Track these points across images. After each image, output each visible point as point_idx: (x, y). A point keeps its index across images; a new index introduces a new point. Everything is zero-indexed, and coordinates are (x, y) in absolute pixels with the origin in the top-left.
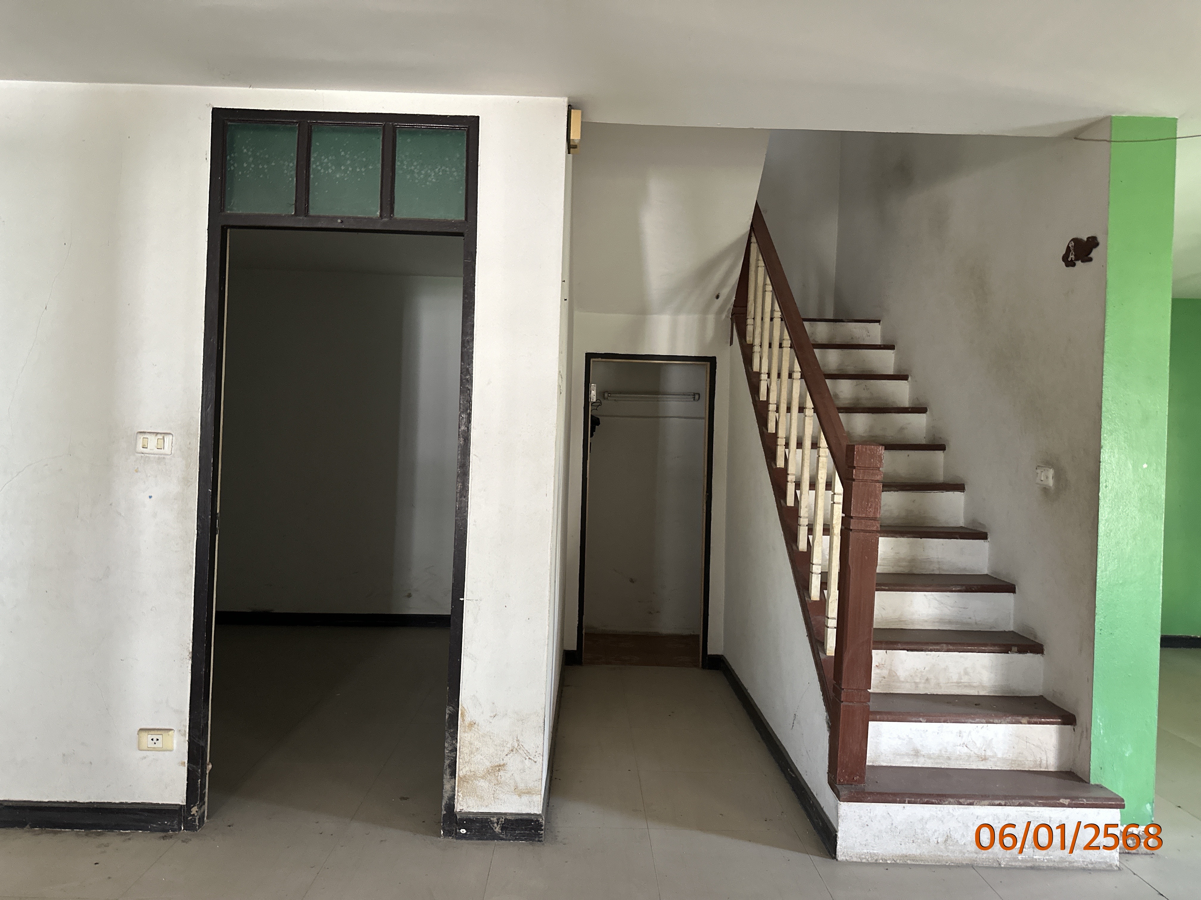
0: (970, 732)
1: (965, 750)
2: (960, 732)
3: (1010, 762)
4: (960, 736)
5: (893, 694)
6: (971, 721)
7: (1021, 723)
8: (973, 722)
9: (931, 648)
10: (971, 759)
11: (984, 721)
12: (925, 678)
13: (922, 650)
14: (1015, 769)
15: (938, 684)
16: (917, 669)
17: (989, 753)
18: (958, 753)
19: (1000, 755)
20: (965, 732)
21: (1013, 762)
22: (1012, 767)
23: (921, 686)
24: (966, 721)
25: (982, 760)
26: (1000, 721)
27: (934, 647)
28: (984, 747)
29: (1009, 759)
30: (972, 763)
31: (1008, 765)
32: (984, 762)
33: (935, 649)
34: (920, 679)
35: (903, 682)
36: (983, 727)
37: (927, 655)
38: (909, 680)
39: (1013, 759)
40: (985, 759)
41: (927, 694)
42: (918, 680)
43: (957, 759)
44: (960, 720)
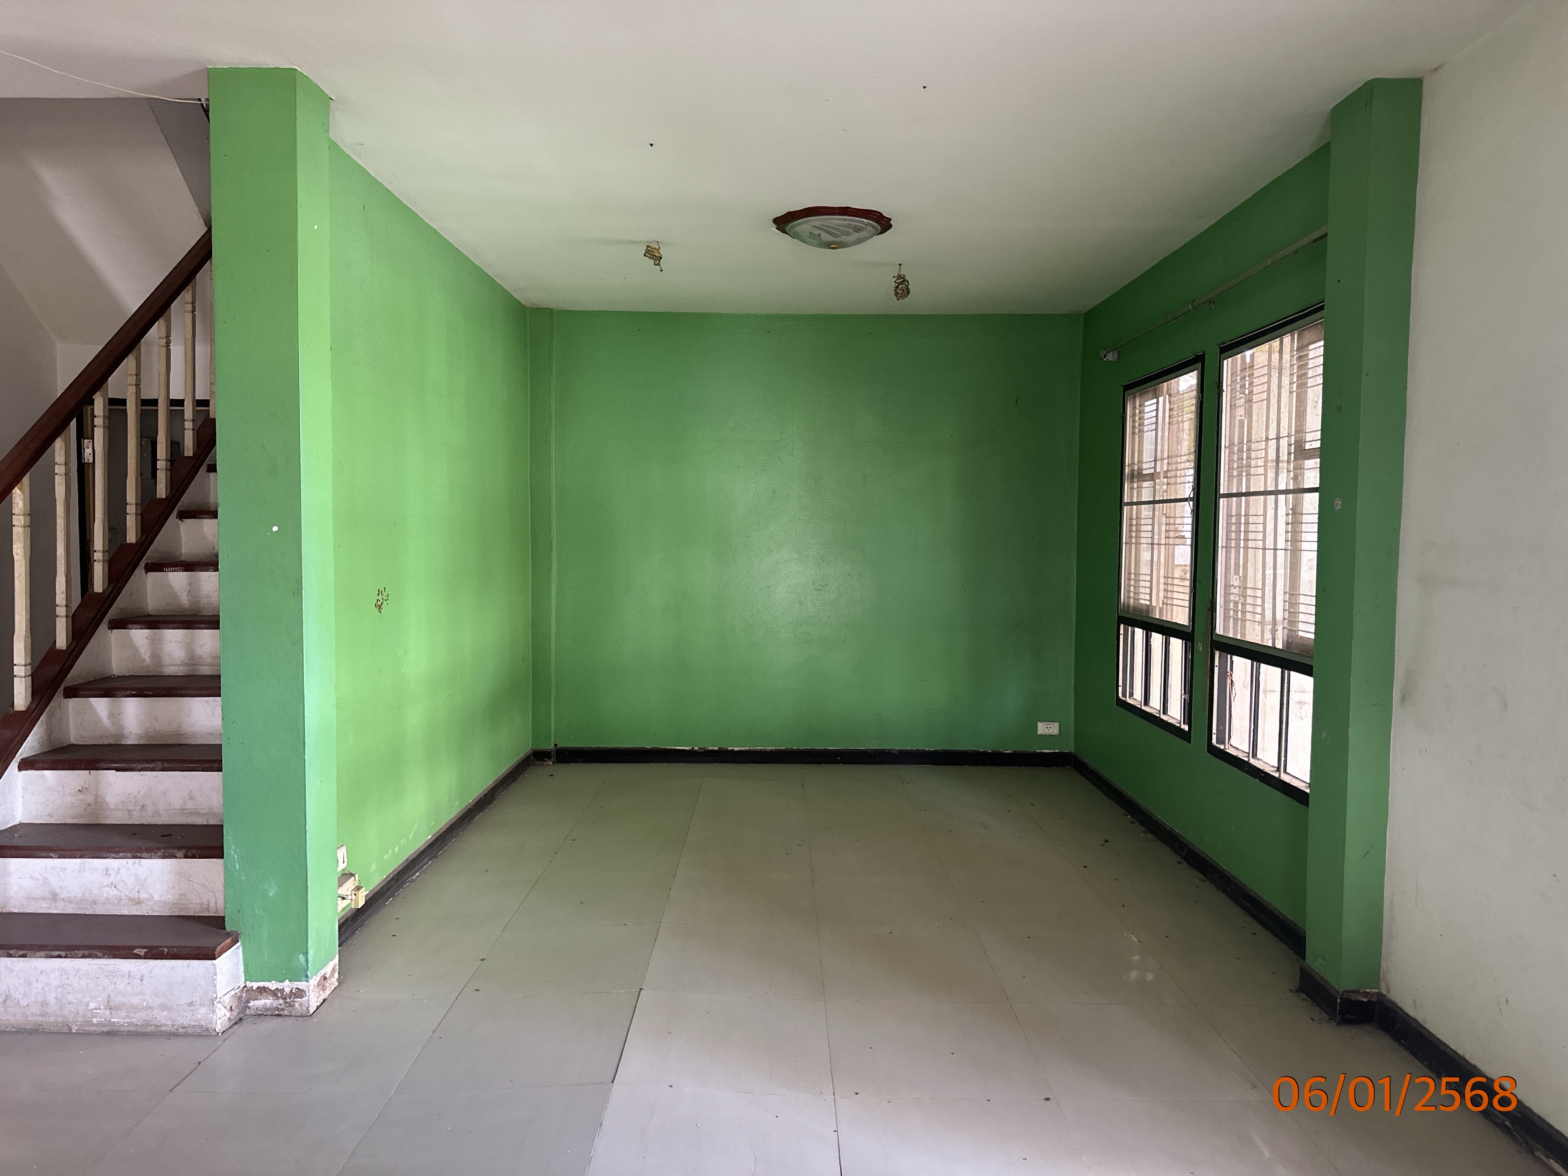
0: (119, 870)
1: (114, 892)
2: (107, 870)
3: (171, 905)
4: (107, 875)
5: (101, 824)
6: (114, 855)
7: (176, 857)
8: (117, 856)
9: (143, 766)
10: (122, 903)
11: (129, 855)
12: (141, 804)
13: (131, 770)
14: (177, 914)
15: (157, 812)
16: (130, 794)
17: (143, 895)
18: (105, 895)
19: (156, 898)
20: (113, 869)
21: (174, 906)
22: (174, 911)
23: (136, 814)
24: (108, 855)
25: (136, 904)
26: (149, 854)
27: (146, 765)
28: (137, 887)
29: (169, 902)
30: (123, 908)
31: (169, 910)
32: (138, 906)
33: (147, 768)
34: (135, 806)
35: (114, 810)
36: (134, 863)
37: (141, 775)
38: (120, 808)
39: (174, 902)
40: (139, 902)
41: (144, 825)
42: (131, 808)
43: (104, 904)
44: (100, 855)
